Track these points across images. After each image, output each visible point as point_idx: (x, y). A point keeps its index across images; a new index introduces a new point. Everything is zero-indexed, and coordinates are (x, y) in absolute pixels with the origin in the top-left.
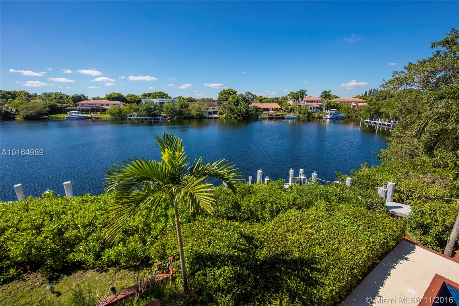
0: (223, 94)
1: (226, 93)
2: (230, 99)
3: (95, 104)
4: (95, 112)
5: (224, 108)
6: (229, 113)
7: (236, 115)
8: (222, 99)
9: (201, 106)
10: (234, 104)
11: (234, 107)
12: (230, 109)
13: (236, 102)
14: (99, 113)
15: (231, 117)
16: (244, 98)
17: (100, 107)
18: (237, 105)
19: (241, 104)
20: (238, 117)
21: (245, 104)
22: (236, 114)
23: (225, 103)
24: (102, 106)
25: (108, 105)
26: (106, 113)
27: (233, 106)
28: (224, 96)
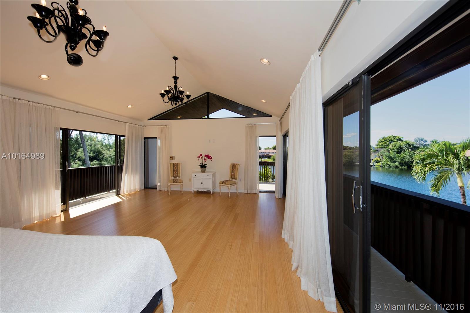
0: (382, 141)
1: (387, 140)
2: (390, 147)
3: (265, 152)
4: (264, 158)
5: (381, 156)
6: (388, 162)
7: (397, 164)
8: (380, 147)
9: (351, 154)
10: (395, 151)
11: (394, 155)
12: (389, 157)
13: (398, 149)
14: (267, 158)
15: (389, 165)
16: (409, 145)
17: (267, 154)
18: (399, 153)
19: (404, 152)
20: (400, 166)
21: (411, 151)
22: (397, 162)
23: (382, 150)
24: (269, 154)
25: (273, 153)
26: (270, 159)
27: (392, 154)
28: (383, 143)
